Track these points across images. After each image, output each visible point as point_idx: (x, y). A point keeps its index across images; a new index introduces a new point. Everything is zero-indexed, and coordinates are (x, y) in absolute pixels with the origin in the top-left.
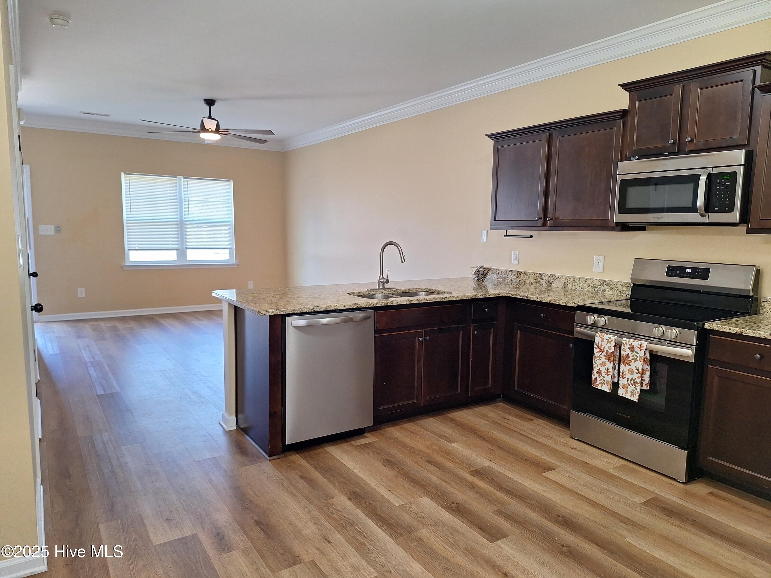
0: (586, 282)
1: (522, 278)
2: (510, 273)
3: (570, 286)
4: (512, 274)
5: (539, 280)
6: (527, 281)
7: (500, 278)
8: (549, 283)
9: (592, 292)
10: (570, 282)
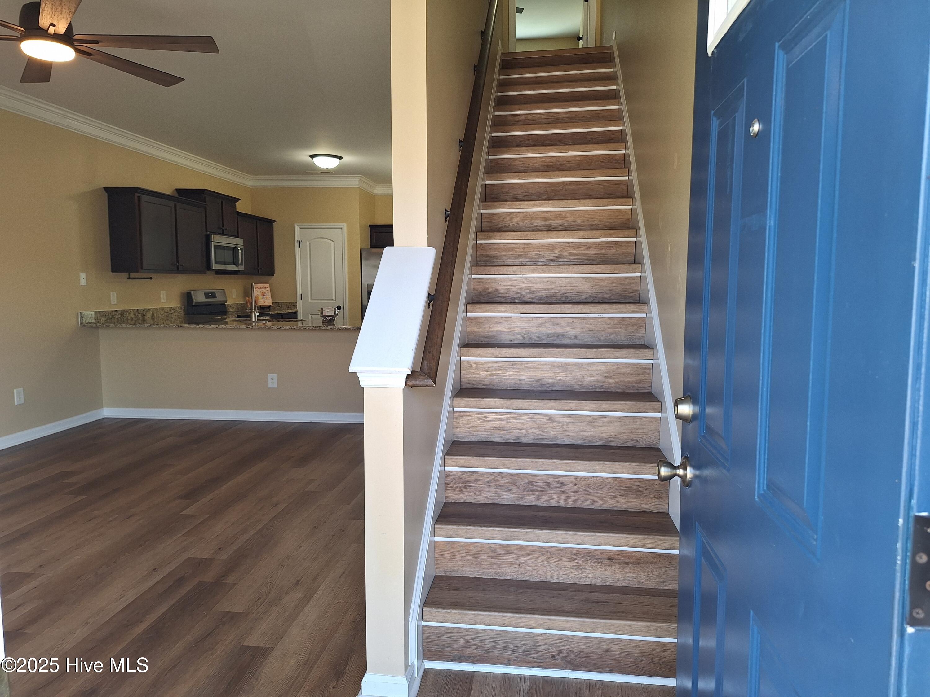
0: (163, 310)
1: (125, 316)
2: (116, 313)
3: (155, 315)
4: (117, 313)
5: (137, 314)
6: (129, 318)
7: (107, 319)
8: (144, 316)
9: (167, 316)
10: (155, 312)
